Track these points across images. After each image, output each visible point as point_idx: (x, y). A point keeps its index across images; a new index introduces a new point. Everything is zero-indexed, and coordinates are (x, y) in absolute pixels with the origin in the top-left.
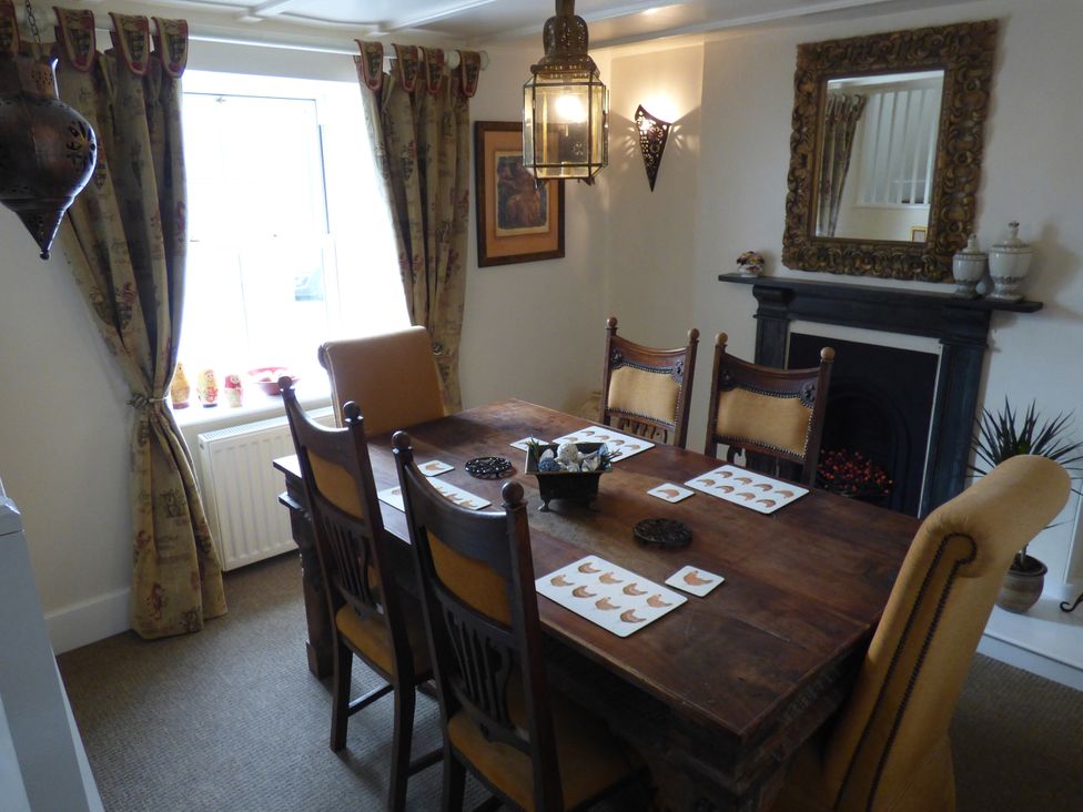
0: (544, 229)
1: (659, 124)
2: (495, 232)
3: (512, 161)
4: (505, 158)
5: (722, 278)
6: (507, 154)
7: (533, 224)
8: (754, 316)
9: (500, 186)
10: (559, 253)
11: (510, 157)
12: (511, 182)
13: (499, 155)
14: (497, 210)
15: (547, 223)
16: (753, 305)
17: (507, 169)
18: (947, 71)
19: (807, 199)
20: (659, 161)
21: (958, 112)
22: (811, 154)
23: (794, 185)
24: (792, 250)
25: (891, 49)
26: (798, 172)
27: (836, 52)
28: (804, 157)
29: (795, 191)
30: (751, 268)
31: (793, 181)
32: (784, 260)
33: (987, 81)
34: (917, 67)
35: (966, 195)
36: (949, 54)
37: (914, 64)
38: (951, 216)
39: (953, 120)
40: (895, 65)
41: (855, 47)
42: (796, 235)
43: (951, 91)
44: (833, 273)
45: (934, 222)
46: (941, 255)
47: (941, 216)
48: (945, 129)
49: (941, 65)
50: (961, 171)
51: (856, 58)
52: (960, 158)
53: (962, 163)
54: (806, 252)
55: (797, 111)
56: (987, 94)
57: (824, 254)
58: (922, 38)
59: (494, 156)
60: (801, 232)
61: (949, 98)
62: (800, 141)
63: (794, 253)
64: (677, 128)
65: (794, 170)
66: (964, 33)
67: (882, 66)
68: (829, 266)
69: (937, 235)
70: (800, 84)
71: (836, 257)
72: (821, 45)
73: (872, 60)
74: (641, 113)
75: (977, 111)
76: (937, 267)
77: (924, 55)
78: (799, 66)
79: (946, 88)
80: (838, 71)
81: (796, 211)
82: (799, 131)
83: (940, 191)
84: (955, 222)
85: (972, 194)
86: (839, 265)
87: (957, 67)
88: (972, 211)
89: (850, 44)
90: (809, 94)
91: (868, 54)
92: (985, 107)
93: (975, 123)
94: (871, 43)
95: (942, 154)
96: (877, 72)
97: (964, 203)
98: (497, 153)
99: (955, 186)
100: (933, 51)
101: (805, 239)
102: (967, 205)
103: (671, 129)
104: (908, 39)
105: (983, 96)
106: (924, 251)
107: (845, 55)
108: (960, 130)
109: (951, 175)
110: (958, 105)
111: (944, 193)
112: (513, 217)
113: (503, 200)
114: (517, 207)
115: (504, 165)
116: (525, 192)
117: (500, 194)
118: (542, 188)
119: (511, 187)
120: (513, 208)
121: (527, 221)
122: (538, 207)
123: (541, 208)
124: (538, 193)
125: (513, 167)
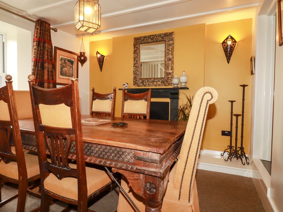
1: (102, 56)
2: (59, 77)
3: (64, 59)
4: (62, 58)
5: (119, 89)
6: (63, 57)
7: (69, 76)
9: (61, 64)
11: (64, 58)
12: (64, 64)
13: (61, 57)
14: (60, 71)
17: (63, 61)
18: (165, 41)
19: (138, 70)
20: (102, 65)
21: (168, 50)
22: (138, 60)
23: (135, 67)
24: (135, 82)
25: (154, 38)
26: (136, 65)
27: (142, 39)
28: (137, 61)
29: (135, 69)
30: (126, 86)
31: (134, 67)
32: (134, 84)
33: (173, 44)
34: (159, 41)
35: (172, 67)
36: (166, 38)
37: (159, 40)
38: (169, 72)
39: (168, 51)
40: (155, 41)
41: (146, 38)
42: (136, 78)
43: (167, 45)
44: (145, 86)
45: (166, 73)
46: (168, 80)
47: (167, 71)
48: (166, 53)
49: (164, 40)
50: (170, 62)
51: (147, 40)
52: (169, 59)
53: (170, 60)
54: (139, 82)
55: (134, 51)
56: (174, 46)
57: (143, 82)
58: (160, 35)
59: (59, 56)
60: (137, 77)
61: (166, 47)
62: (136, 58)
63: (136, 82)
64: (107, 57)
65: (135, 64)
66: (168, 34)
67: (152, 41)
68: (144, 85)
69: (167, 75)
70: (135, 45)
71: (146, 82)
72: (139, 37)
73: (150, 40)
74: (98, 53)
75: (172, 50)
76: (167, 83)
77: (161, 38)
78: (134, 42)
79: (165, 45)
80: (143, 42)
81: (136, 73)
82: (135, 56)
83: (166, 66)
84: (170, 73)
85: (173, 67)
86: (146, 84)
87: (167, 41)
88: (173, 70)
89: (145, 37)
90: (137, 48)
91: (149, 39)
92: (173, 49)
93: (172, 52)
94: (149, 37)
95: (166, 58)
96: (151, 42)
97: (171, 69)
98: (60, 56)
99: (169, 65)
100: (162, 38)
101: (138, 79)
102: (172, 69)
103: (105, 57)
104: (157, 36)
105: (173, 47)
106: (165, 79)
107: (144, 39)
108: (169, 53)
109: (168, 63)
110: (168, 48)
111: (167, 67)
112: (64, 73)
113: (62, 69)
114: (66, 71)
115: (62, 60)
116: (68, 68)
117: (61, 67)
118: (72, 68)
119: (64, 66)
120: (64, 71)
121: (68, 76)
122: (71, 72)
123: (72, 73)
124: (71, 69)
125: (65, 60)
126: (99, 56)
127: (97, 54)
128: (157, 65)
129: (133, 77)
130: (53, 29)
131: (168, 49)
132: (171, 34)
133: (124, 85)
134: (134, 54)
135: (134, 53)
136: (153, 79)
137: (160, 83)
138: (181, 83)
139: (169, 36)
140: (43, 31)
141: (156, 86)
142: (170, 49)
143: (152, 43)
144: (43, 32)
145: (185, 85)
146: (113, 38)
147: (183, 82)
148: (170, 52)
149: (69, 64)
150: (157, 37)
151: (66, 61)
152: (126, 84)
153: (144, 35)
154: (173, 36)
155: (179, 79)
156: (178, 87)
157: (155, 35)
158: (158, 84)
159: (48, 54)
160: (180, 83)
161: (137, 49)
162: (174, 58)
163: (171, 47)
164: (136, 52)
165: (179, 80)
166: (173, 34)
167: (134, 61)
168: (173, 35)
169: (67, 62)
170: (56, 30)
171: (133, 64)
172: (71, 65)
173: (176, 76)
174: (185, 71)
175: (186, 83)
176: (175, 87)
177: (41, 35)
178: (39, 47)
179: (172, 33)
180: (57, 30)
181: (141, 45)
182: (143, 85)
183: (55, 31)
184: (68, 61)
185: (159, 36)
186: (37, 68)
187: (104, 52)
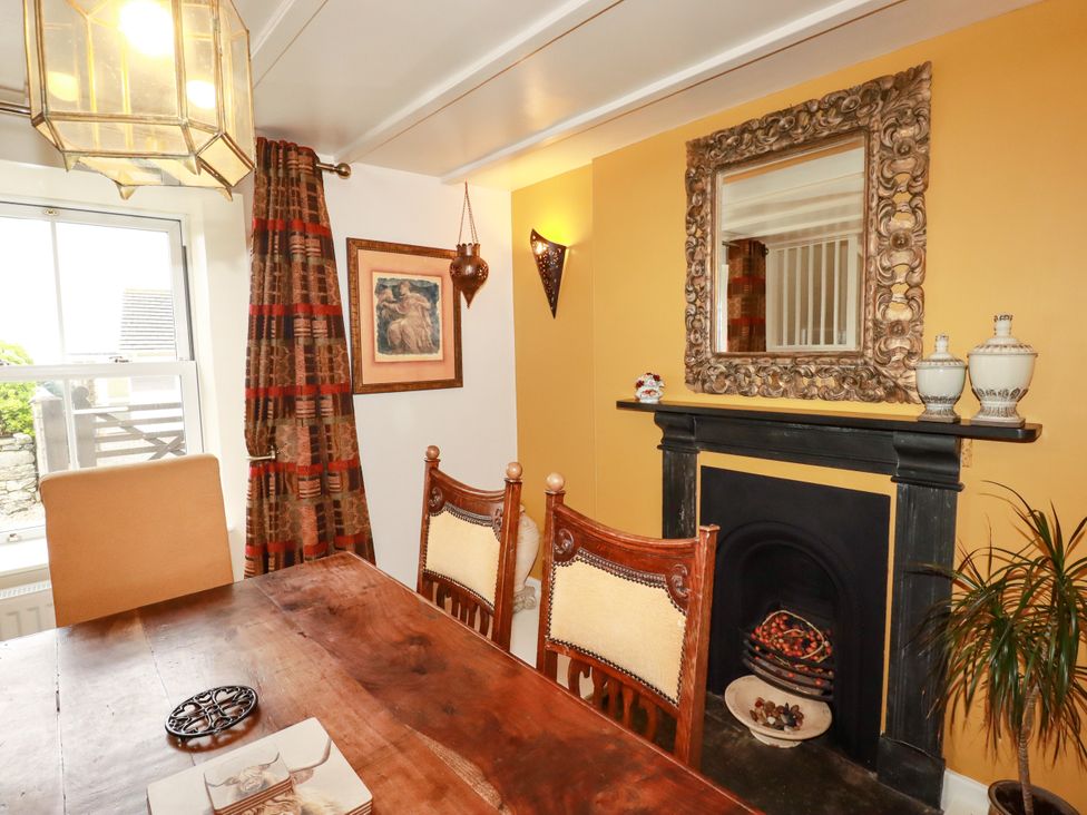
0: (438, 356)
1: (554, 247)
2: (374, 356)
3: (395, 284)
4: (385, 280)
5: (622, 405)
6: (389, 276)
7: (421, 350)
8: (659, 447)
9: (379, 308)
10: (457, 382)
11: (392, 279)
12: (392, 306)
13: (377, 276)
14: (376, 334)
15: (441, 351)
16: (658, 434)
17: (389, 292)
18: (868, 132)
19: (708, 309)
20: (558, 286)
21: (891, 184)
22: (709, 258)
23: (693, 296)
24: (695, 370)
25: (795, 124)
26: (697, 281)
27: (729, 141)
28: (702, 263)
29: (694, 303)
30: (648, 392)
31: (691, 292)
32: (687, 382)
33: (925, 140)
34: (828, 137)
35: (911, 287)
36: (870, 115)
37: (826, 133)
38: (893, 315)
39: (883, 192)
40: (802, 139)
41: (753, 132)
42: (698, 352)
43: (876, 158)
44: (745, 394)
45: (870, 324)
46: (883, 365)
47: (879, 316)
48: (874, 204)
49: (859, 129)
50: (902, 257)
51: (755, 141)
52: (896, 238)
53: (901, 245)
54: (711, 372)
55: (690, 214)
56: (927, 157)
57: (732, 371)
58: (833, 103)
59: (371, 275)
60: (703, 348)
61: (876, 165)
62: (697, 246)
63: (699, 373)
64: (573, 252)
65: (692, 279)
66: (888, 86)
67: (785, 143)
68: (740, 386)
69: (875, 340)
70: (692, 183)
71: (747, 374)
72: (712, 137)
73: (772, 140)
74: (536, 237)
75: (914, 179)
76: (879, 382)
77: (839, 120)
78: (690, 165)
79: (869, 154)
80: (732, 160)
81: (697, 324)
82: (694, 235)
83: (873, 284)
84: (898, 322)
85: (918, 285)
86: (751, 383)
87: (882, 127)
88: (921, 307)
89: (746, 128)
90: (703, 192)
91: (767, 134)
92: (924, 173)
93: (915, 195)
94: (770, 123)
95: (873, 237)
96: (782, 152)
97: (909, 299)
98: (374, 273)
99: (893, 277)
100: (848, 115)
101: (709, 355)
102: (914, 298)
103: (567, 251)
104: (815, 108)
105: (921, 160)
106: (859, 361)
107: (740, 142)
108: (893, 205)
109: (886, 264)
110: (888, 174)
111: (879, 286)
112: (397, 342)
113: (384, 325)
114: (403, 332)
115: (385, 287)
116: (412, 317)
117: (380, 317)
118: (433, 314)
119: (394, 311)
120: (398, 333)
121: (415, 348)
122: (429, 333)
123: (433, 335)
124: (428, 320)
125: (396, 289)
126: (541, 248)
127: (532, 241)
128: (844, 244)
129: (684, 345)
130: (331, 169)
131: (888, 180)
132: (909, 80)
133: (640, 384)
134: (688, 228)
135: (688, 222)
136: (788, 361)
137: (831, 382)
138: (977, 394)
139: (895, 93)
140: (278, 184)
141: (804, 396)
142: (903, 180)
143: (781, 156)
144: (280, 188)
145: (1007, 412)
146: (594, 160)
147: (992, 393)
148: (902, 199)
149: (418, 299)
150: (812, 115)
151: (405, 290)
152: (649, 381)
153: (737, 122)
154: (926, 94)
155: (967, 368)
156: (957, 421)
157: (805, 104)
158: (819, 384)
159: (305, 278)
160: (968, 394)
161: (704, 202)
162: (927, 228)
163: (906, 164)
164: (698, 218)
165: (960, 372)
166: (925, 76)
167: (690, 265)
168: (926, 85)
169: (409, 294)
170: (343, 170)
171: (684, 279)
172: (428, 305)
173: (941, 344)
174: (1010, 318)
175: (1018, 394)
176: (936, 417)
177: (271, 205)
178: (268, 256)
179: (917, 72)
180: (348, 167)
181: (720, 177)
182: (734, 388)
183: (340, 173)
184: (411, 290)
185: (826, 111)
186: (264, 342)
187: (561, 229)
